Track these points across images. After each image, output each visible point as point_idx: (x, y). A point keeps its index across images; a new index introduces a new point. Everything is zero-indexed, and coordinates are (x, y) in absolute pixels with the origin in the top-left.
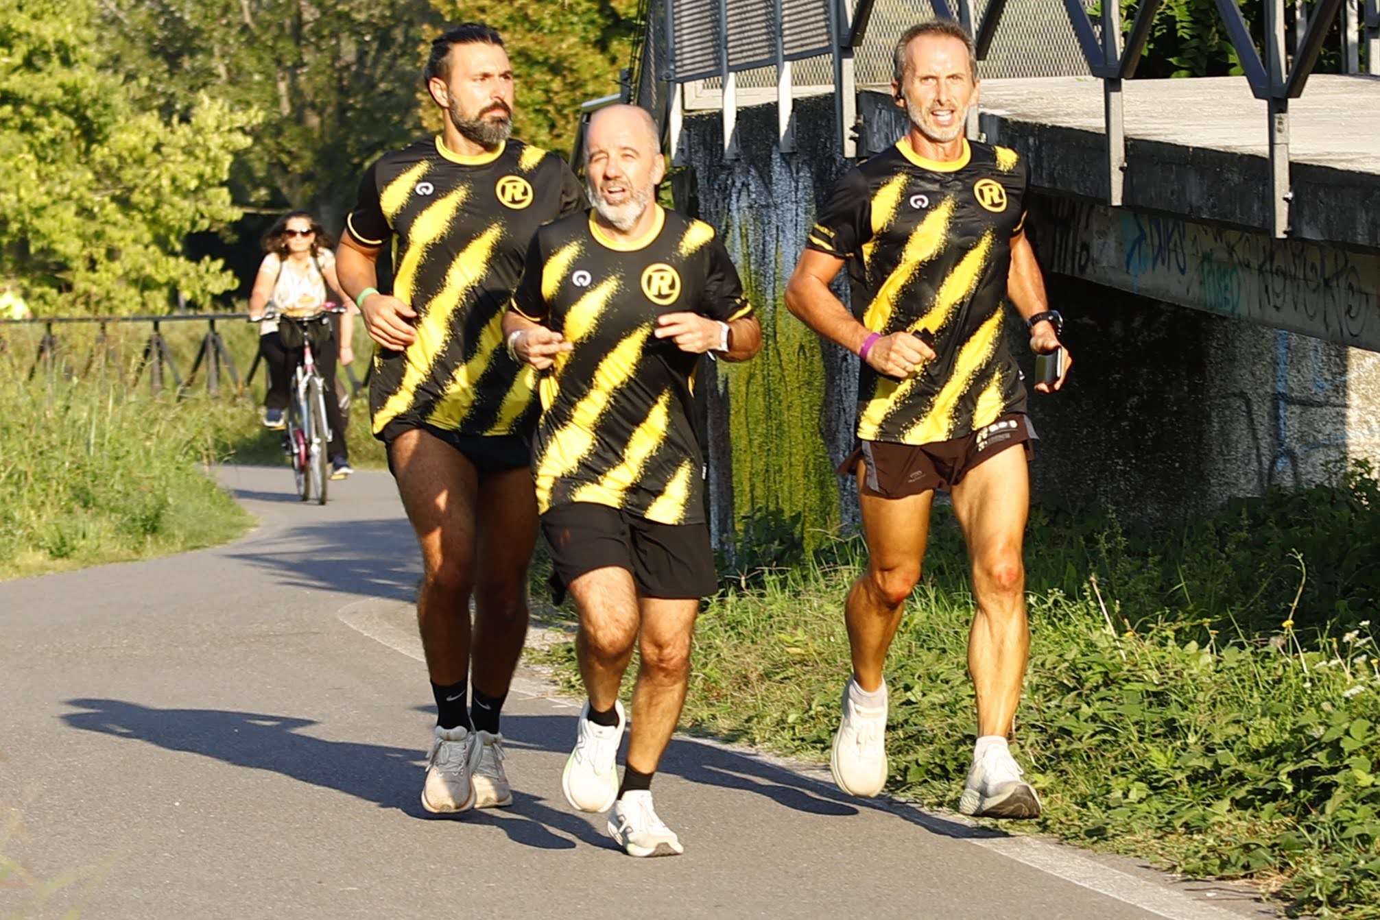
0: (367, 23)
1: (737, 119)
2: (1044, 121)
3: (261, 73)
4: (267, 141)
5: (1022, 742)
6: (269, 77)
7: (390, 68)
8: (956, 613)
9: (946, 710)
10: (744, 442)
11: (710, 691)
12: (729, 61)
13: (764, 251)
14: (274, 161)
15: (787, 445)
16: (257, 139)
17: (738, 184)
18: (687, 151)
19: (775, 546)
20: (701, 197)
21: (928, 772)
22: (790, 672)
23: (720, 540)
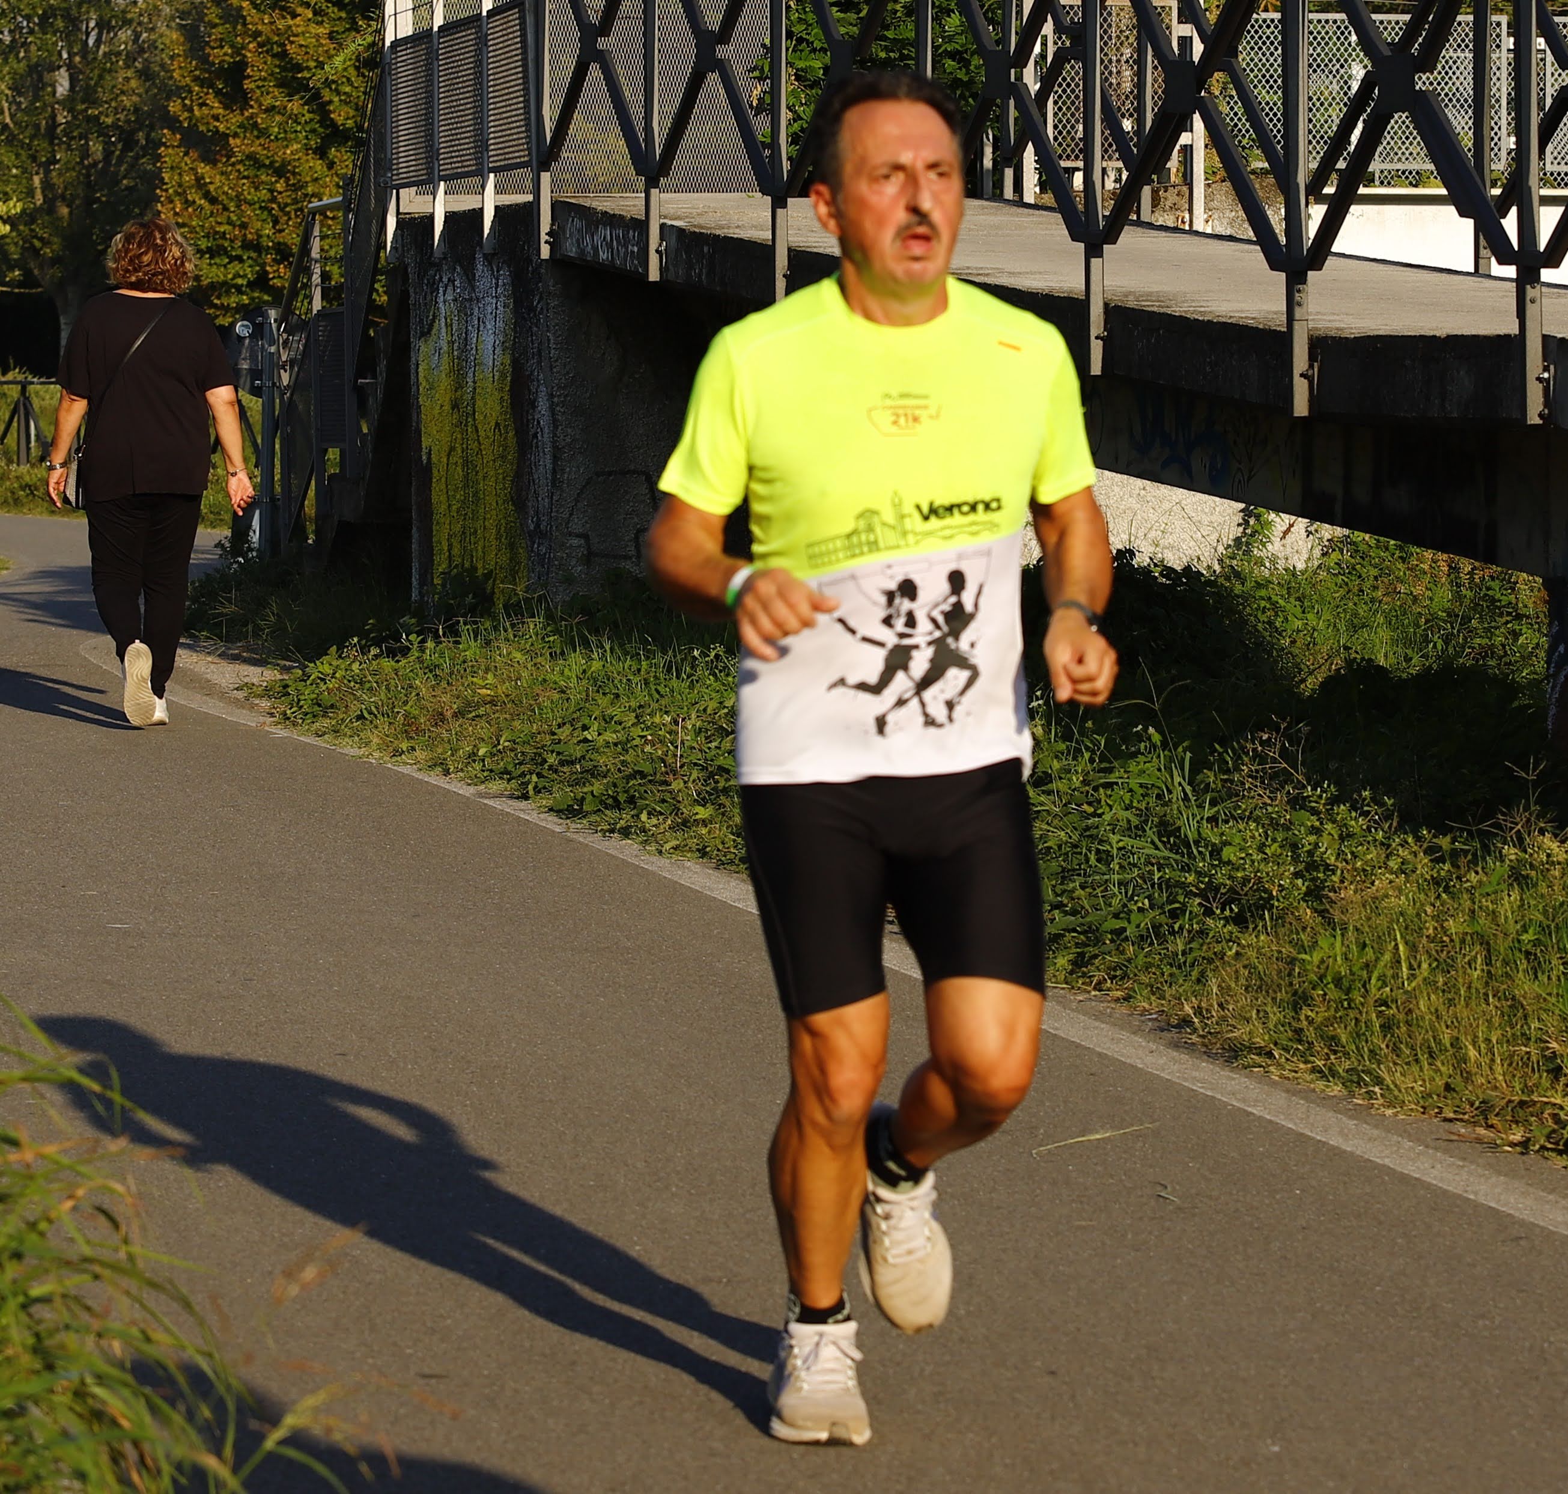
0: (115, 126)
1: (445, 222)
2: (718, 232)
3: (17, 168)
4: (21, 228)
5: (686, 778)
6: (25, 171)
7: (132, 166)
8: (628, 662)
9: (619, 748)
10: (444, 507)
11: (409, 725)
12: (440, 171)
13: (466, 339)
14: (27, 245)
15: (481, 511)
16: (14, 227)
17: (445, 280)
18: (400, 249)
19: (469, 599)
20: (411, 291)
21: (602, 802)
22: (481, 711)
23: (420, 592)
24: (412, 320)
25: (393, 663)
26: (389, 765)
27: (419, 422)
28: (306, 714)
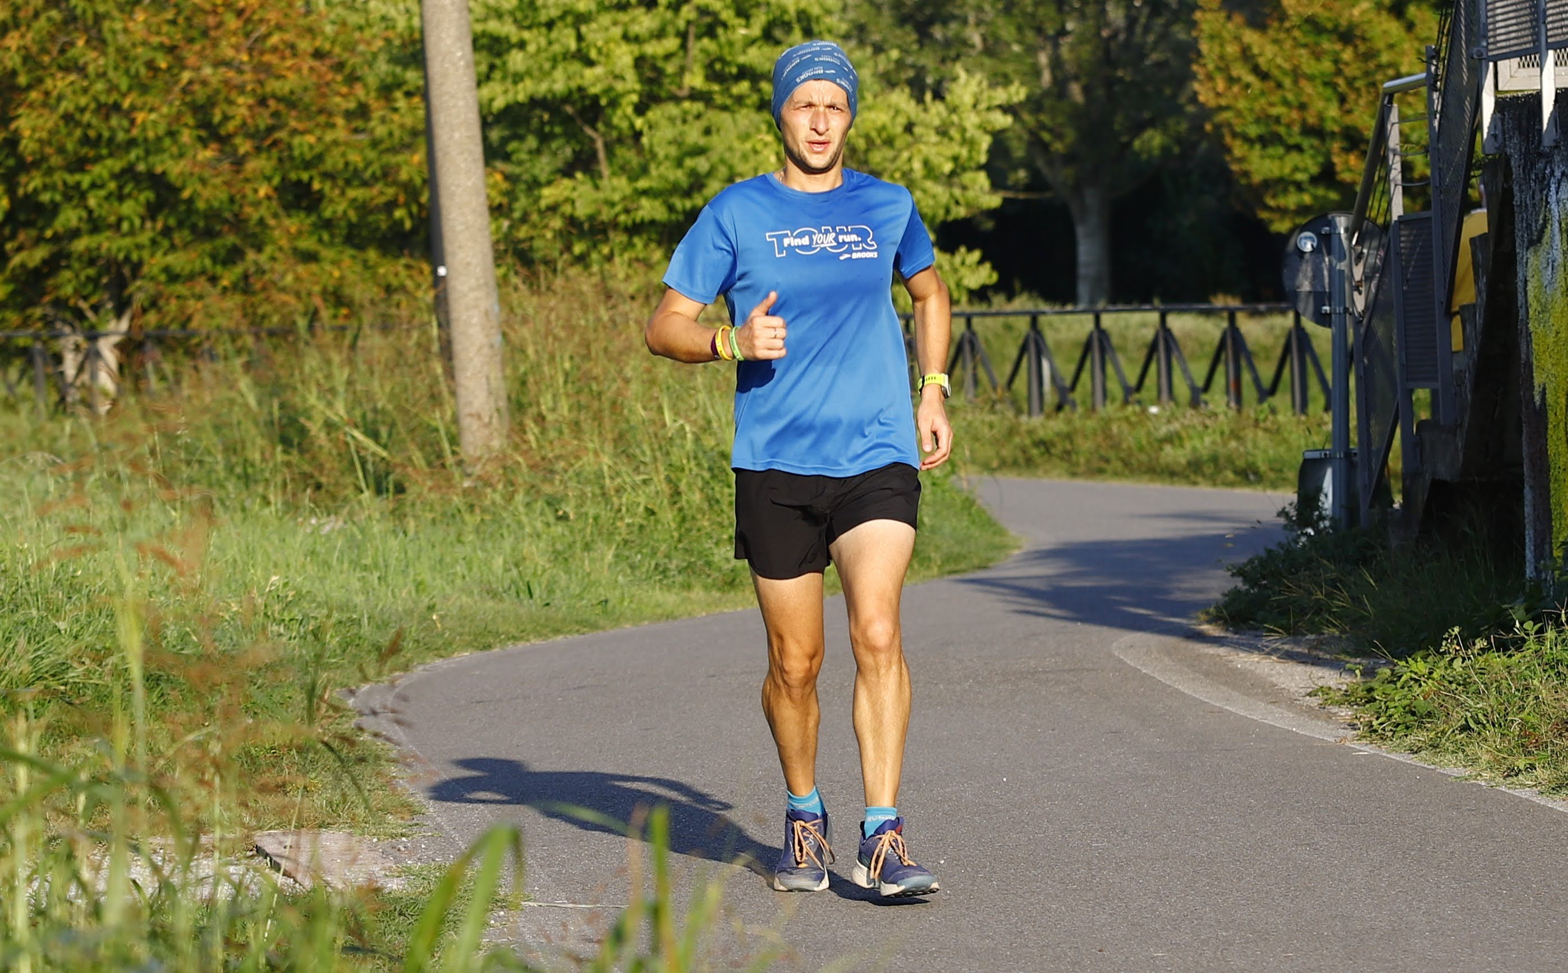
1: (1556, 101)
3: (1020, 43)
4: (1026, 118)
6: (1028, 47)
7: (1162, 36)
11: (1526, 738)
12: (1547, 37)
14: (1034, 140)
16: (1017, 118)
17: (1558, 174)
18: (1500, 136)
20: (1516, 188)
23: (1536, 568)
24: (1518, 225)
25: (1504, 658)
26: (1503, 789)
27: (1529, 353)
28: (1398, 725)
